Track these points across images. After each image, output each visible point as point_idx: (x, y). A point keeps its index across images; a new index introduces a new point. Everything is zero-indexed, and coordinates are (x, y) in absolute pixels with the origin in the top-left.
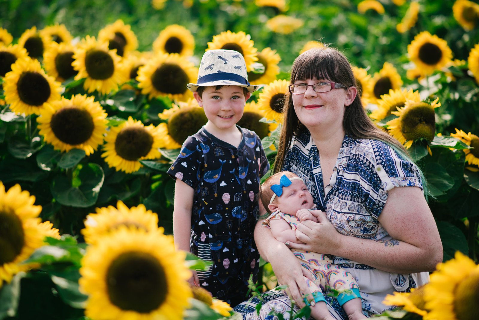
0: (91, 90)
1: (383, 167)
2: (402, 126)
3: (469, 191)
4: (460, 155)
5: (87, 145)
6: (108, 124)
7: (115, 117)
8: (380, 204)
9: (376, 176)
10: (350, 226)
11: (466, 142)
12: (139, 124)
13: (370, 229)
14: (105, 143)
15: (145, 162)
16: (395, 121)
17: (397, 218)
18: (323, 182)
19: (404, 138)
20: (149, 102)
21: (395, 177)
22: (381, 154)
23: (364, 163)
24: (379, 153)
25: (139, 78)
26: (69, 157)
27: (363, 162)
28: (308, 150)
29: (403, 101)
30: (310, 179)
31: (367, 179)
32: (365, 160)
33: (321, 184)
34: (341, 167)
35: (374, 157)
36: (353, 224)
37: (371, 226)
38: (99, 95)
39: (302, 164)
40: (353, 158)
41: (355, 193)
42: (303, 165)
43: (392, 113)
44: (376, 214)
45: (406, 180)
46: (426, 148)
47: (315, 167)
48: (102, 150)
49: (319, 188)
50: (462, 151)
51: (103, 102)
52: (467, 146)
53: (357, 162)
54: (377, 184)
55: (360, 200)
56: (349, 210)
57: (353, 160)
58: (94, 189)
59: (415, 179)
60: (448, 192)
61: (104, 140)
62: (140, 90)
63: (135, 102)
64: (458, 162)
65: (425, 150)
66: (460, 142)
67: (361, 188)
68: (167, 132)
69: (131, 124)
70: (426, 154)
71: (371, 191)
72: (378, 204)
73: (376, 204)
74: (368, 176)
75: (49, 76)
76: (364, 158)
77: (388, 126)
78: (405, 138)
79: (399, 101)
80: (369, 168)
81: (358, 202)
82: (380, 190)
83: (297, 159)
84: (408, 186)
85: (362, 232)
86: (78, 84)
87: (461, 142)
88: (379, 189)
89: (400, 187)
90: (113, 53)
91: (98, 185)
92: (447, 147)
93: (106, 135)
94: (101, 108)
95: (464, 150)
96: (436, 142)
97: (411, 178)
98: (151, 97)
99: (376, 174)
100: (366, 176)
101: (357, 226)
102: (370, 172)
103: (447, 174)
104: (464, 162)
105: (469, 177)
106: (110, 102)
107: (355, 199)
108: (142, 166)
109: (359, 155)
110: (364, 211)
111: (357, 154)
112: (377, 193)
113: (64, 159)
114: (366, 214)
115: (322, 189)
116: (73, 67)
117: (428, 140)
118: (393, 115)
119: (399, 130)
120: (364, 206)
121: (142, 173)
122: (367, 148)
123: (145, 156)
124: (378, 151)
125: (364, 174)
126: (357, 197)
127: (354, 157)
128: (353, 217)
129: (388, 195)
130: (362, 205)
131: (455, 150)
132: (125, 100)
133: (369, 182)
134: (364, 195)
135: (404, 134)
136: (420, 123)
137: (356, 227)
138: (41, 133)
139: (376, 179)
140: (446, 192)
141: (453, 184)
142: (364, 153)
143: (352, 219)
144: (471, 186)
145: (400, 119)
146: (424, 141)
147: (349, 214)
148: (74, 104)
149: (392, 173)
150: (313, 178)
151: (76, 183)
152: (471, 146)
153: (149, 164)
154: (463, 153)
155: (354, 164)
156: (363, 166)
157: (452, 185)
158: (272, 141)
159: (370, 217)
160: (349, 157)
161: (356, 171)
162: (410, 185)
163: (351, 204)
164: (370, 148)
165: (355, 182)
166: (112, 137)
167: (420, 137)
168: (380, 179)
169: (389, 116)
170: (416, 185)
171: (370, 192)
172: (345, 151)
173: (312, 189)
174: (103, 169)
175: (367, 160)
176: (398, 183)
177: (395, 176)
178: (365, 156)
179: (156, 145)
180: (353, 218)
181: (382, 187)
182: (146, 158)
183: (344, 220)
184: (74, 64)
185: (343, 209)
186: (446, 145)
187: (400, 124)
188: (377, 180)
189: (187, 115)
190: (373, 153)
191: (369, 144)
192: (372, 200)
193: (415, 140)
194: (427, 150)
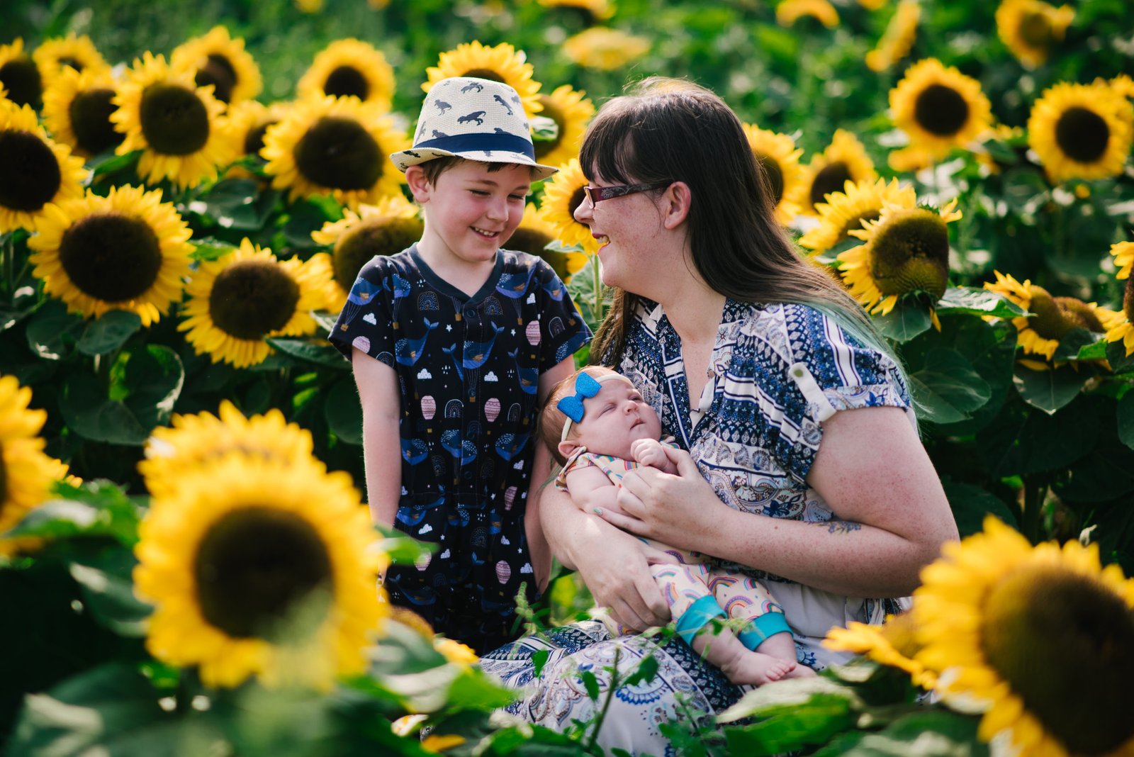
0: (156, 177)
1: (808, 367)
2: (872, 262)
3: (1025, 414)
4: (1005, 333)
5: (145, 302)
6: (194, 255)
7: (210, 238)
8: (804, 452)
9: (794, 388)
10: (740, 498)
11: (1020, 303)
12: (265, 256)
13: (787, 505)
14: (187, 297)
15: (279, 343)
16: (857, 250)
17: (845, 479)
18: (688, 395)
19: (877, 290)
20: (288, 209)
21: (837, 387)
22: (803, 337)
23: (766, 357)
24: (799, 334)
25: (266, 153)
26: (103, 329)
27: (764, 357)
28: (656, 321)
29: (876, 208)
30: (658, 389)
31: (774, 396)
32: (768, 352)
33: (682, 400)
34: (721, 368)
35: (788, 344)
36: (747, 495)
37: (788, 497)
38: (174, 190)
39: (643, 354)
40: (743, 345)
41: (751, 426)
42: (645, 357)
43: (851, 232)
44: (799, 472)
45: (862, 391)
46: (928, 313)
47: (670, 359)
48: (179, 314)
49: (679, 409)
50: (1009, 321)
51: (181, 207)
52: (1020, 310)
53: (752, 354)
54: (795, 407)
55: (762, 442)
56: (737, 463)
57: (744, 350)
58: (160, 405)
59: (887, 389)
60: (977, 414)
61: (183, 290)
62: (269, 179)
63: (257, 207)
64: (1001, 347)
65: (925, 318)
66: (1005, 302)
67: (762, 414)
68: (330, 274)
69: (246, 254)
70: (928, 326)
71: (783, 422)
72: (801, 453)
73: (796, 452)
74: (775, 389)
75: (58, 142)
76: (766, 345)
77: (840, 263)
78: (880, 291)
79: (868, 207)
80: (778, 369)
81: (757, 445)
82: (805, 421)
83: (635, 344)
84: (868, 405)
85: (767, 512)
86: (124, 163)
87: (1007, 300)
88: (802, 419)
89: (848, 408)
90: (206, 94)
91: (171, 395)
92: (976, 314)
93: (189, 280)
94: (178, 217)
95: (1015, 322)
96: (950, 302)
97: (874, 386)
98: (293, 197)
99: (793, 383)
100: (772, 388)
101: (754, 498)
102: (780, 380)
103: (975, 375)
104: (1014, 348)
105: (1025, 383)
106: (198, 207)
107: (750, 439)
108: (273, 352)
109: (757, 339)
110: (772, 466)
111: (752, 335)
112: (798, 427)
113: (89, 335)
114: (777, 473)
115: (686, 410)
116: (113, 125)
117: (933, 294)
118: (853, 237)
119: (866, 272)
120: (772, 455)
121: (273, 367)
122: (773, 322)
123: (279, 328)
124: (797, 330)
125: (768, 383)
126: (754, 435)
127: (747, 343)
128: (745, 479)
129: (822, 433)
130: (767, 451)
131: (992, 321)
132: (232, 203)
133: (779, 401)
134: (770, 432)
135: (877, 282)
136: (914, 256)
137: (753, 501)
138: (36, 273)
139: (793, 395)
140: (972, 414)
141: (987, 395)
142: (767, 334)
143: (743, 483)
144: (1029, 401)
145: (869, 246)
146: (922, 296)
147: (734, 472)
148: (114, 207)
149: (828, 380)
150: (666, 386)
151: (117, 394)
152: (1030, 310)
153: (290, 346)
154: (1013, 327)
155: (744, 359)
156: (764, 364)
157: (985, 399)
158: (574, 294)
159: (784, 479)
160: (736, 344)
161: (750, 374)
162: (873, 403)
163: (741, 451)
164: (780, 323)
165: (748, 402)
166: (202, 285)
167: (914, 287)
168: (802, 395)
169: (844, 240)
170: (887, 403)
171: (780, 424)
172: (730, 331)
173: (663, 411)
174: (182, 357)
175: (772, 351)
176: (845, 401)
177: (835, 385)
178: (768, 342)
179: (307, 303)
180: (745, 481)
181: (808, 415)
182: (283, 333)
183: (724, 484)
184: (114, 117)
185: (722, 459)
186: (975, 307)
187: (868, 258)
188: (797, 397)
189: (376, 235)
190: (786, 333)
191: (779, 311)
192: (787, 443)
193: (903, 294)
194: (930, 318)
